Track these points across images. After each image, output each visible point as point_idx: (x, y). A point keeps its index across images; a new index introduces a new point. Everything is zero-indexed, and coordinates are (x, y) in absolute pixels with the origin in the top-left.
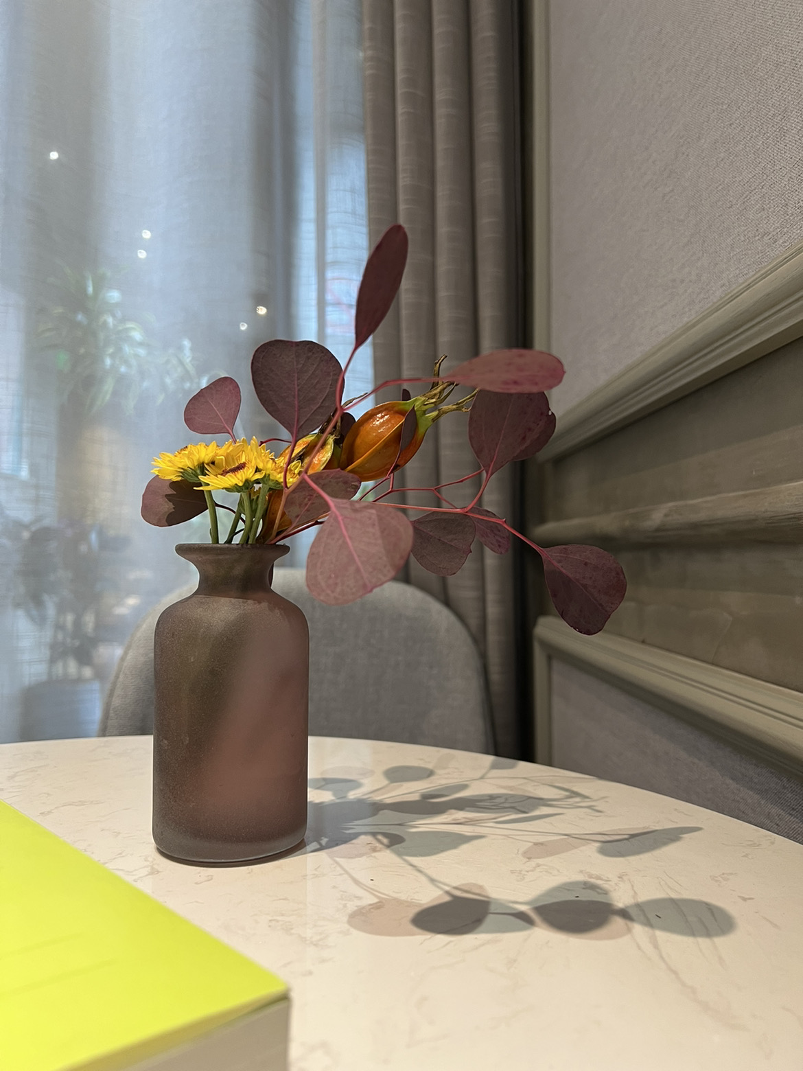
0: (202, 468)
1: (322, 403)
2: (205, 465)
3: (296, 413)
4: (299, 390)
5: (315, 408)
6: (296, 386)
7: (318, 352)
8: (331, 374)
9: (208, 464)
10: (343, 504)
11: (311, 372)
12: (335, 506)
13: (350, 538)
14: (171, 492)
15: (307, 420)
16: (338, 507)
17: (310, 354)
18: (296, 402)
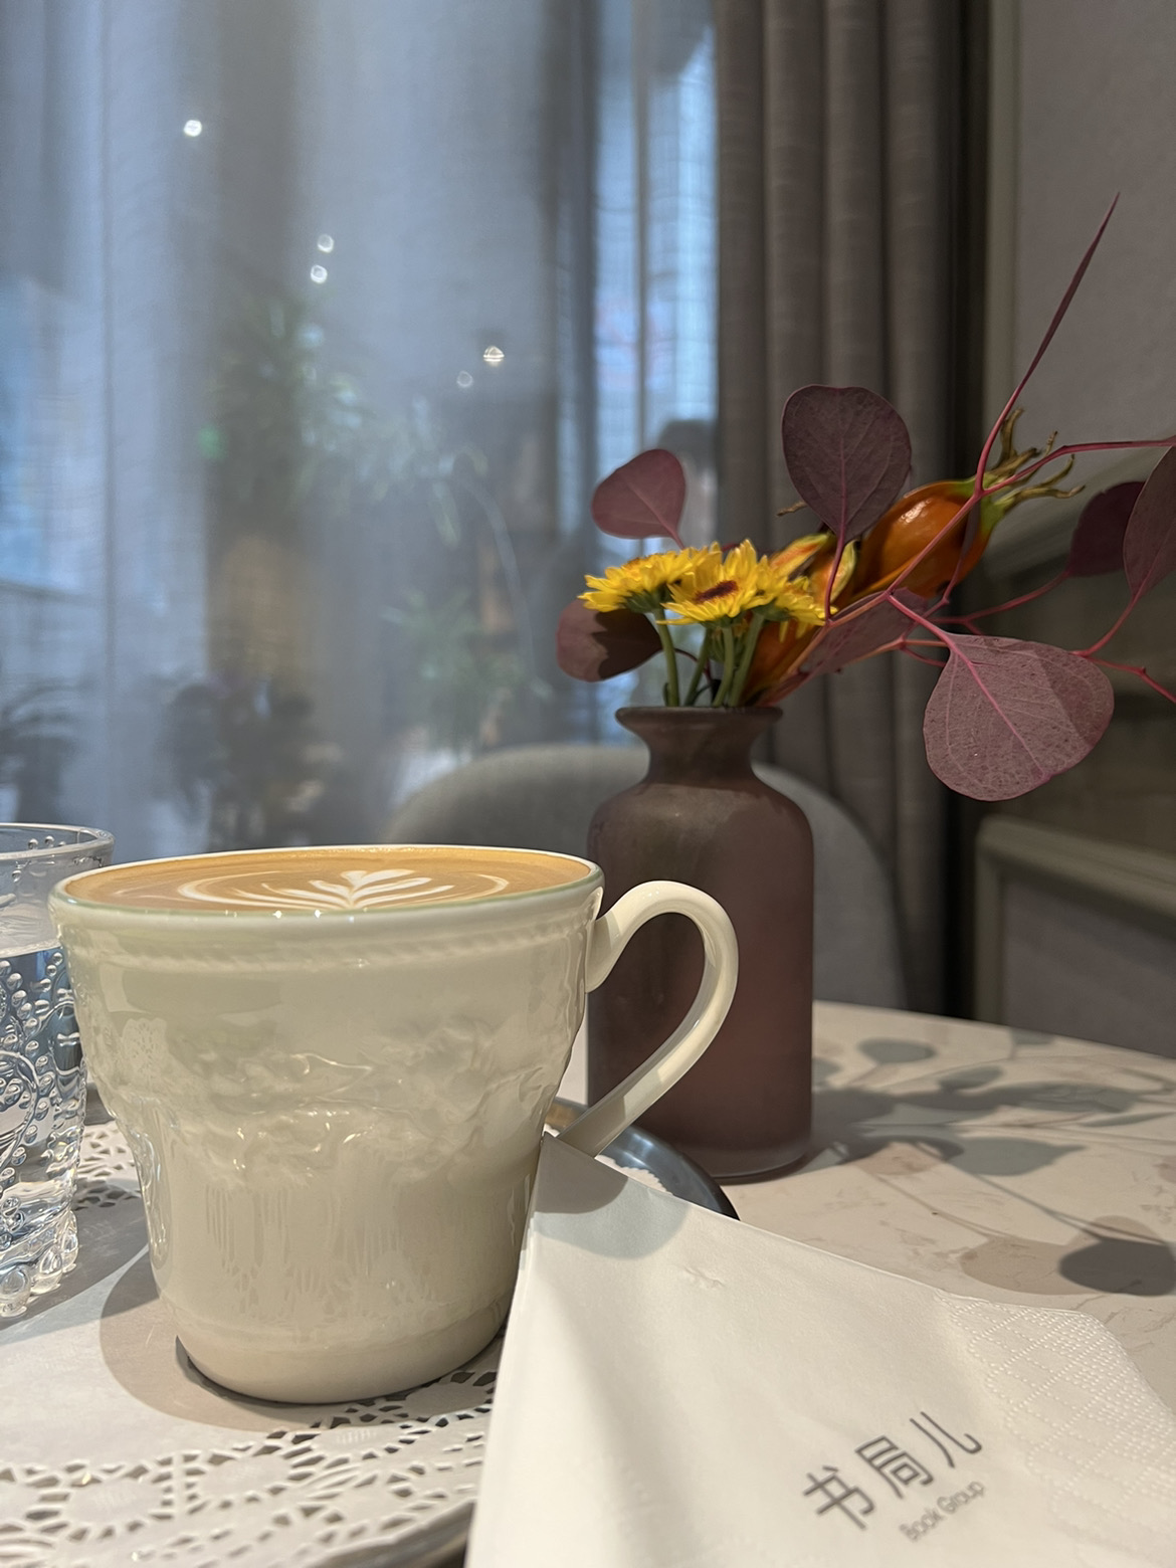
0: (663, 593)
1: (880, 483)
2: (670, 587)
3: (843, 500)
4: (846, 464)
5: (869, 493)
6: (842, 458)
7: (871, 404)
8: (892, 438)
9: (672, 584)
10: (970, 642)
11: (862, 436)
12: (958, 645)
13: (995, 696)
14: (598, 628)
15: (858, 512)
16: (965, 649)
17: (860, 407)
18: (843, 485)
